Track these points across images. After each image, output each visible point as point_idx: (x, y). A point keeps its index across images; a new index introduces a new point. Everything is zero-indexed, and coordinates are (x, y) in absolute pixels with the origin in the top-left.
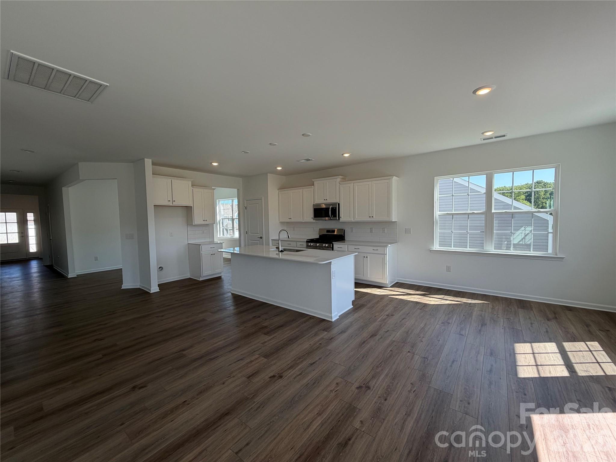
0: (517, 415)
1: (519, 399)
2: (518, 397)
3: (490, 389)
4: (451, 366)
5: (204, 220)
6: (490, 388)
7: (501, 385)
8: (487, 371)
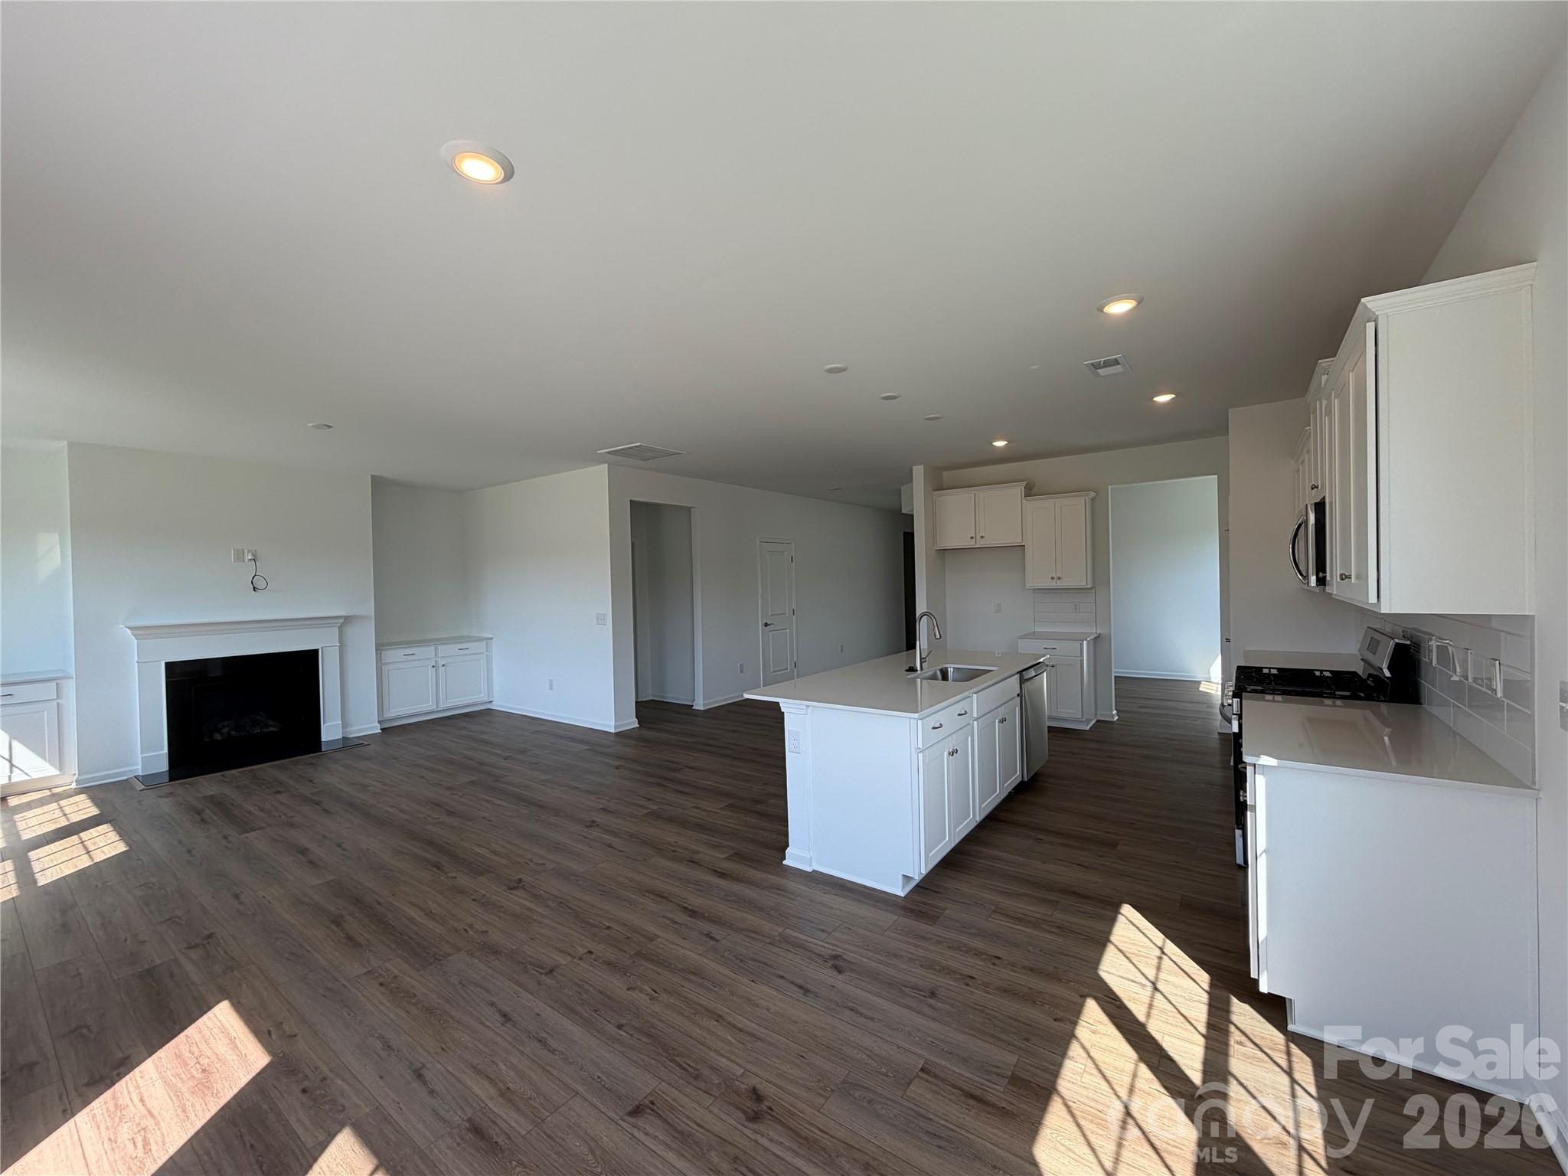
0: (296, 1035)
1: (310, 1068)
2: (313, 1069)
3: (376, 1035)
4: (492, 1004)
5: (1053, 578)
6: (378, 1038)
7: (366, 1065)
8: (424, 1065)
